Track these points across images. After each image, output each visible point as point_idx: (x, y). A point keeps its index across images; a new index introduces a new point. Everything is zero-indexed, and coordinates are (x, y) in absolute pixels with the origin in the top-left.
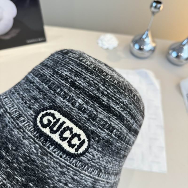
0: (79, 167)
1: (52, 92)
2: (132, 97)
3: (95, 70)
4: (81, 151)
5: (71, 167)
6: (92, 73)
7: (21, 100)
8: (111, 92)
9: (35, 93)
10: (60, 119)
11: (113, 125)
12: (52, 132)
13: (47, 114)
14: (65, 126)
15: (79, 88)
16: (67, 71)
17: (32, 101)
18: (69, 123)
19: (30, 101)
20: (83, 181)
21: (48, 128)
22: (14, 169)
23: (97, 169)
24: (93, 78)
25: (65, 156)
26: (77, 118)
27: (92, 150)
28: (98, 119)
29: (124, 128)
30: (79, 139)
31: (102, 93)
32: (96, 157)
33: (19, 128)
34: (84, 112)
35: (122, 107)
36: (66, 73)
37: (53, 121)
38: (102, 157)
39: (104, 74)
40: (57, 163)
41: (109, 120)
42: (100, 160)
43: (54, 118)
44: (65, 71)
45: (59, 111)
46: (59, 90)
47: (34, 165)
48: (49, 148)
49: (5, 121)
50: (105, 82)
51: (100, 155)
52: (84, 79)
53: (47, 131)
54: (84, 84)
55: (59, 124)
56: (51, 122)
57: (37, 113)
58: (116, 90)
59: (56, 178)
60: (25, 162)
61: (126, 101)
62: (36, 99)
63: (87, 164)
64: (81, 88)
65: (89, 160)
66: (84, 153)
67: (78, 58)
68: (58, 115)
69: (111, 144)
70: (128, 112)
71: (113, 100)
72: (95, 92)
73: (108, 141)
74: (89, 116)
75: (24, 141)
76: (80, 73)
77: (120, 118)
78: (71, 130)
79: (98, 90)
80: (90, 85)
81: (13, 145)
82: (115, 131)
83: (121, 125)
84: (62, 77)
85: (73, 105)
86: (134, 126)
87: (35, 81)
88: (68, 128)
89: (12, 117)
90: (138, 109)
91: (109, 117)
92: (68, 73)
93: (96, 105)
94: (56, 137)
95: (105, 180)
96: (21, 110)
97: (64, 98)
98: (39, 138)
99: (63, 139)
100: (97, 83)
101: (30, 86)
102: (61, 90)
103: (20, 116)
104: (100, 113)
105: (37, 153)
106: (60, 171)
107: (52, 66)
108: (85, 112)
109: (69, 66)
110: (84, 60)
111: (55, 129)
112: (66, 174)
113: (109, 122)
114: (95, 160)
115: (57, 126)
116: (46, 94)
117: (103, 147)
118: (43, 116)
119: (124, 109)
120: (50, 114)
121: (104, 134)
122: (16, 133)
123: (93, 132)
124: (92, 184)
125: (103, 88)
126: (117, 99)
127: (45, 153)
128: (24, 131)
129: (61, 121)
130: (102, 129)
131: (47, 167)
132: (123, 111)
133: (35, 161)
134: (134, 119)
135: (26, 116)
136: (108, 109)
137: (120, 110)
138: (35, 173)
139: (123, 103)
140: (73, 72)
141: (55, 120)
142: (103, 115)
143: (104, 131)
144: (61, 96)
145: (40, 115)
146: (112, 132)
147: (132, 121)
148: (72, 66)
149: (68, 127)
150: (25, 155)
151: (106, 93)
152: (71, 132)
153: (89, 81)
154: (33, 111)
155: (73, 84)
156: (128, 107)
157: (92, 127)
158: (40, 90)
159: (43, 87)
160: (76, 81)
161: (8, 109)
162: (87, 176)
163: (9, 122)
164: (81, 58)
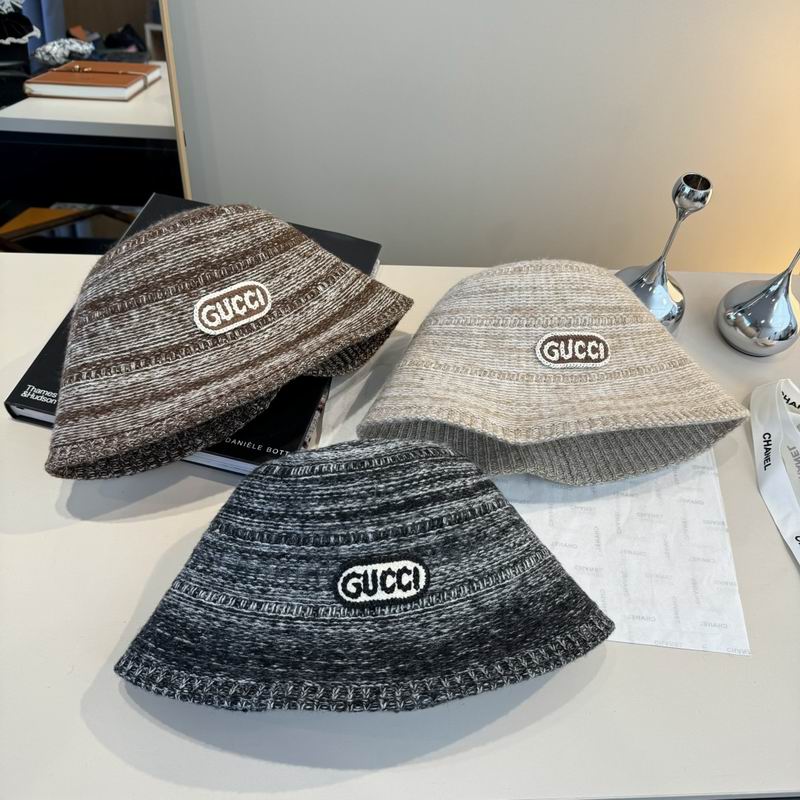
0: (438, 602)
1: (325, 548)
2: (427, 457)
3: (351, 470)
4: (422, 583)
5: (427, 610)
6: (352, 480)
7: (293, 591)
8: (397, 480)
9: (303, 567)
10: (366, 571)
11: (435, 516)
12: (371, 593)
13: (346, 580)
14: (379, 574)
15: (355, 515)
16: (319, 505)
17: (311, 580)
18: (381, 568)
19: (308, 582)
20: (455, 614)
21: (362, 594)
22: (368, 667)
23: (462, 584)
24: (360, 485)
25: (409, 606)
26: (384, 551)
27: (436, 569)
28: (409, 528)
29: (455, 504)
30: (409, 572)
31: (388, 493)
32: (448, 572)
33: (330, 623)
34: (386, 537)
35: (425, 484)
36: (319, 508)
37: (361, 581)
38: (457, 566)
39: (366, 463)
40: (407, 620)
41: (425, 515)
42: (456, 571)
43: (358, 576)
44: (315, 506)
45: (357, 564)
46: (332, 539)
47: (385, 645)
48: (383, 613)
49: (303, 631)
50: (377, 476)
51: (451, 566)
52: (348, 497)
53: (364, 598)
54: (355, 505)
55: (370, 578)
56: (359, 584)
57: (333, 588)
58: (400, 472)
59: (422, 636)
60: (372, 651)
61: (424, 471)
62: (315, 574)
63: (443, 589)
64: (357, 512)
65: (441, 584)
66: (428, 582)
67: (313, 470)
68: (359, 570)
69: (455, 538)
70: (439, 479)
71: (407, 488)
72: (379, 501)
73: (447, 540)
74: (395, 536)
75: (349, 631)
76: (337, 493)
77: (437, 498)
78: (390, 572)
79: (379, 494)
80: (363, 498)
81: (341, 647)
82: (444, 522)
83: (447, 505)
84: (318, 518)
85: (366, 540)
86: (469, 483)
87: (284, 551)
88: (385, 574)
89: (308, 620)
90: (448, 460)
91: (422, 514)
92: (322, 507)
93: (393, 514)
94: (381, 595)
95: (493, 587)
96: (310, 602)
97: (348, 542)
98: (362, 612)
99: (390, 590)
100: (370, 487)
101: (284, 562)
102: (336, 536)
103: (316, 609)
104: (404, 520)
105: (376, 630)
106: (419, 626)
107: (286, 511)
108: (388, 535)
109: (313, 495)
110: (325, 468)
111: (371, 587)
112: (429, 623)
113: (427, 519)
114: (449, 577)
115: (370, 583)
116: (321, 558)
117: (445, 552)
118: (344, 585)
119: (431, 482)
120: (350, 577)
121: (433, 538)
122: (332, 631)
123: (417, 549)
124: (472, 607)
125: (382, 486)
126: (412, 481)
127: (385, 622)
128: (340, 621)
129: (370, 573)
130: (424, 536)
131: (401, 634)
132: (432, 487)
133: (382, 641)
134: (458, 477)
135: (323, 602)
136: (411, 504)
137: (428, 489)
138: (395, 652)
139: (423, 477)
140: (326, 499)
141: (362, 578)
142: (411, 519)
143: (429, 534)
144: (342, 544)
145: (340, 588)
146: (442, 526)
147: (458, 483)
148: (317, 490)
149: (384, 572)
150: (364, 644)
151: (391, 488)
152: (393, 574)
153: (358, 494)
154: (327, 590)
155: (342, 516)
156: (433, 476)
157: (412, 544)
158: (307, 559)
159: (308, 552)
160: (342, 508)
161: (290, 615)
162: (455, 603)
163: (310, 628)
164: (317, 468)
